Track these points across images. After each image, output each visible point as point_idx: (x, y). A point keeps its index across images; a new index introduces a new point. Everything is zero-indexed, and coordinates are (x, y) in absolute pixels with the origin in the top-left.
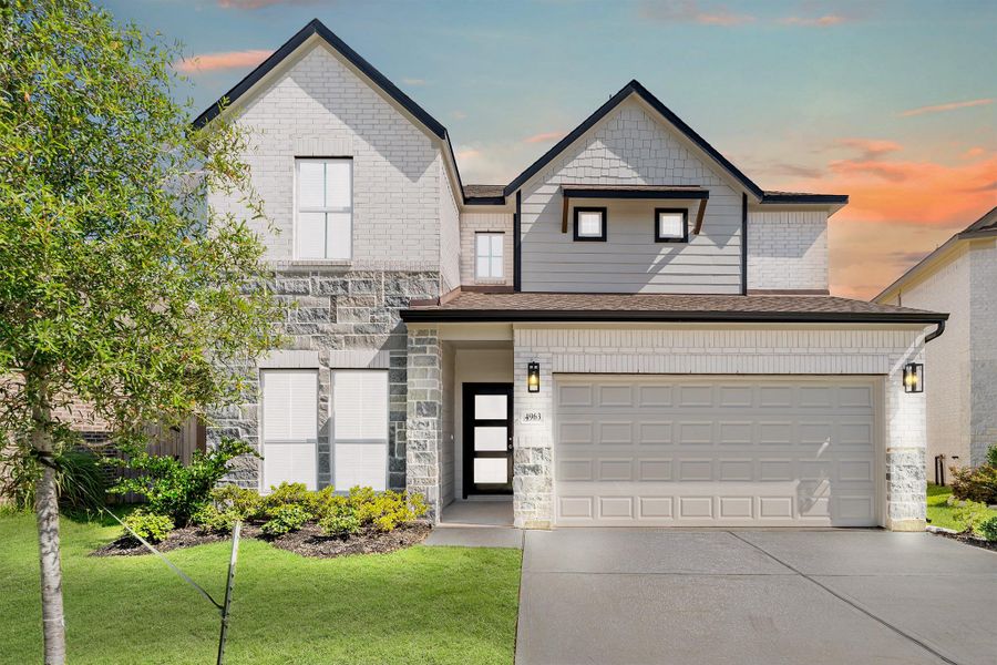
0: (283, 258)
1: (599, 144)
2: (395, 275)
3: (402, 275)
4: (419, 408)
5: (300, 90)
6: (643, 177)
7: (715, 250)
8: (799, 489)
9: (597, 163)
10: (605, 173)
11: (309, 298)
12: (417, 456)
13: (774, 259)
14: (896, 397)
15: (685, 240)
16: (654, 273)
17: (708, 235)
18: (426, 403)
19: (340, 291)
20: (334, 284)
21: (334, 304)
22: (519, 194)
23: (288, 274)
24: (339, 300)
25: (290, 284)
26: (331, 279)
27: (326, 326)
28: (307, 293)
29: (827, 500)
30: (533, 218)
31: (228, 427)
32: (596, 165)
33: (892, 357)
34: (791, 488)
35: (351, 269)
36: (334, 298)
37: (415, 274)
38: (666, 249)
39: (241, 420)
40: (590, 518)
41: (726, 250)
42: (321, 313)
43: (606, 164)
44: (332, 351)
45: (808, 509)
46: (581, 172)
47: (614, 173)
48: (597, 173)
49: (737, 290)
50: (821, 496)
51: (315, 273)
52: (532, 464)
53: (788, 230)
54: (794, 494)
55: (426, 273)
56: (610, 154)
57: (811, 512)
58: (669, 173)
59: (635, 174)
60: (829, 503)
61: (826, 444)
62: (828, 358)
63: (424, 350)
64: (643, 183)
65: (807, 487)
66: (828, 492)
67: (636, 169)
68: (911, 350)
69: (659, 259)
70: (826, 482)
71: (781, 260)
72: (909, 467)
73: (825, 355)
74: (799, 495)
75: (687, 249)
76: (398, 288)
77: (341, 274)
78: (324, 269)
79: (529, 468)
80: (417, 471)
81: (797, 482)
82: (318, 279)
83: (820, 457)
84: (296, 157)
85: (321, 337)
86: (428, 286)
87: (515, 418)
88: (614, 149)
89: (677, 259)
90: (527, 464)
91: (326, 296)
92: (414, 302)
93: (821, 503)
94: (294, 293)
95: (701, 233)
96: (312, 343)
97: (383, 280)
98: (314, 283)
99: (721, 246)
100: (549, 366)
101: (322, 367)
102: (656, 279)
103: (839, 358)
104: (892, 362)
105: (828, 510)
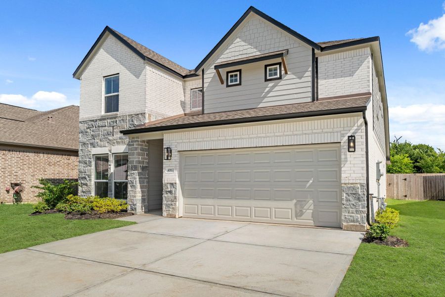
0: (99, 114)
1: (238, 40)
2: (131, 115)
3: (133, 115)
4: (132, 168)
5: (105, 52)
6: (259, 51)
7: (298, 80)
8: (296, 205)
9: (237, 49)
10: (241, 53)
11: (106, 128)
12: (131, 187)
13: (335, 79)
14: (346, 155)
15: (280, 78)
16: (265, 97)
17: (293, 74)
18: (134, 165)
19: (115, 124)
20: (113, 122)
21: (113, 129)
22: (203, 70)
23: (100, 120)
24: (114, 128)
25: (101, 123)
26: (112, 120)
27: (111, 138)
28: (105, 126)
29: (312, 211)
30: (209, 80)
31: (84, 176)
32: (237, 50)
33: (342, 132)
34: (292, 204)
35: (118, 115)
36: (113, 127)
37: (138, 114)
38: (271, 84)
39: (87, 173)
40: (196, 214)
41: (303, 80)
42: (109, 133)
43: (241, 48)
44: (113, 147)
45: (301, 216)
46: (230, 55)
47: (245, 52)
48: (237, 54)
49: (310, 100)
50: (308, 209)
51: (108, 119)
52: (169, 190)
53: (344, 62)
54: (293, 207)
55: (141, 114)
56: (243, 43)
57: (302, 218)
58: (272, 46)
59: (255, 50)
60: (313, 213)
61: (311, 181)
62: (304, 136)
63: (133, 145)
64: (259, 54)
65: (300, 204)
66: (312, 207)
67: (256, 48)
68: (355, 128)
69: (267, 89)
70: (311, 201)
71: (339, 80)
72: (354, 194)
73: (303, 134)
74: (296, 207)
75: (282, 82)
76: (132, 121)
77: (115, 118)
78: (111, 117)
79: (168, 191)
80: (131, 192)
81: (295, 201)
82: (109, 121)
83: (308, 188)
84: (104, 77)
85: (110, 142)
86: (142, 119)
87: (164, 170)
88: (245, 41)
89: (277, 88)
90: (167, 190)
91: (111, 126)
92: (138, 126)
93: (308, 213)
94: (102, 127)
95: (288, 73)
96: (107, 145)
97: (128, 118)
98: (107, 122)
99: (300, 78)
100: (176, 148)
101: (109, 153)
102: (266, 100)
103: (310, 135)
104: (342, 135)
105: (312, 217)
